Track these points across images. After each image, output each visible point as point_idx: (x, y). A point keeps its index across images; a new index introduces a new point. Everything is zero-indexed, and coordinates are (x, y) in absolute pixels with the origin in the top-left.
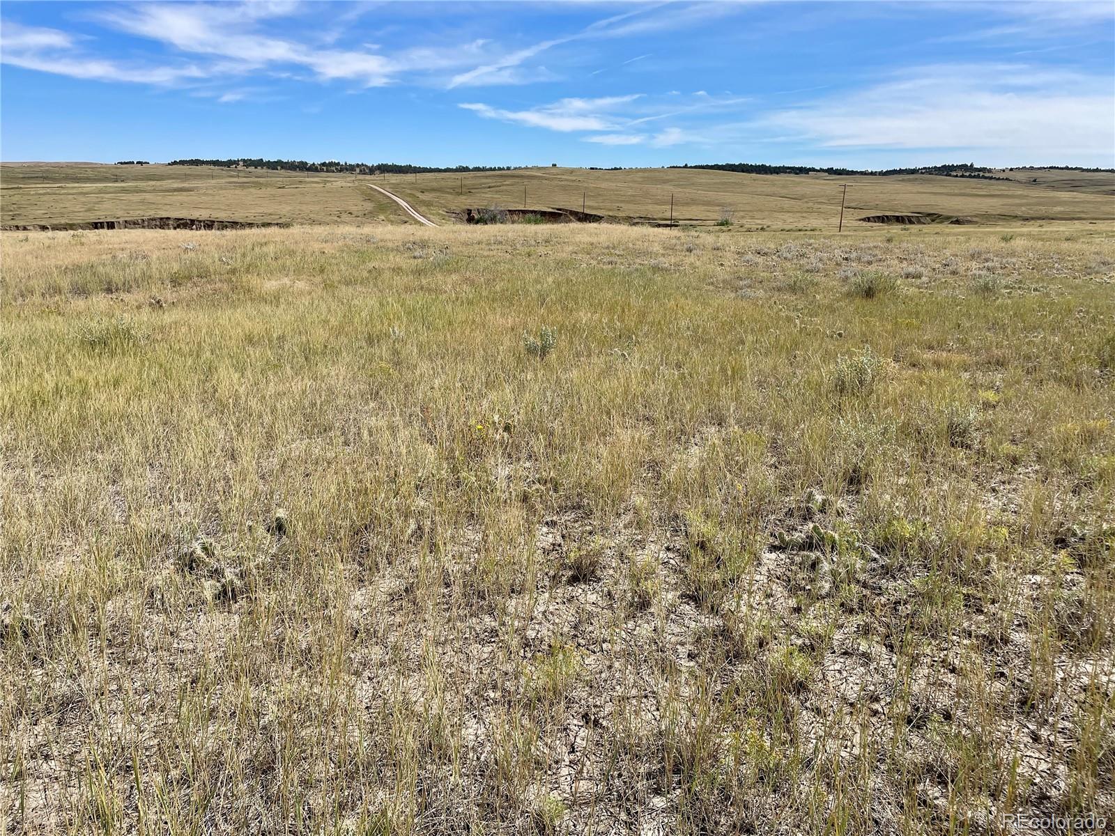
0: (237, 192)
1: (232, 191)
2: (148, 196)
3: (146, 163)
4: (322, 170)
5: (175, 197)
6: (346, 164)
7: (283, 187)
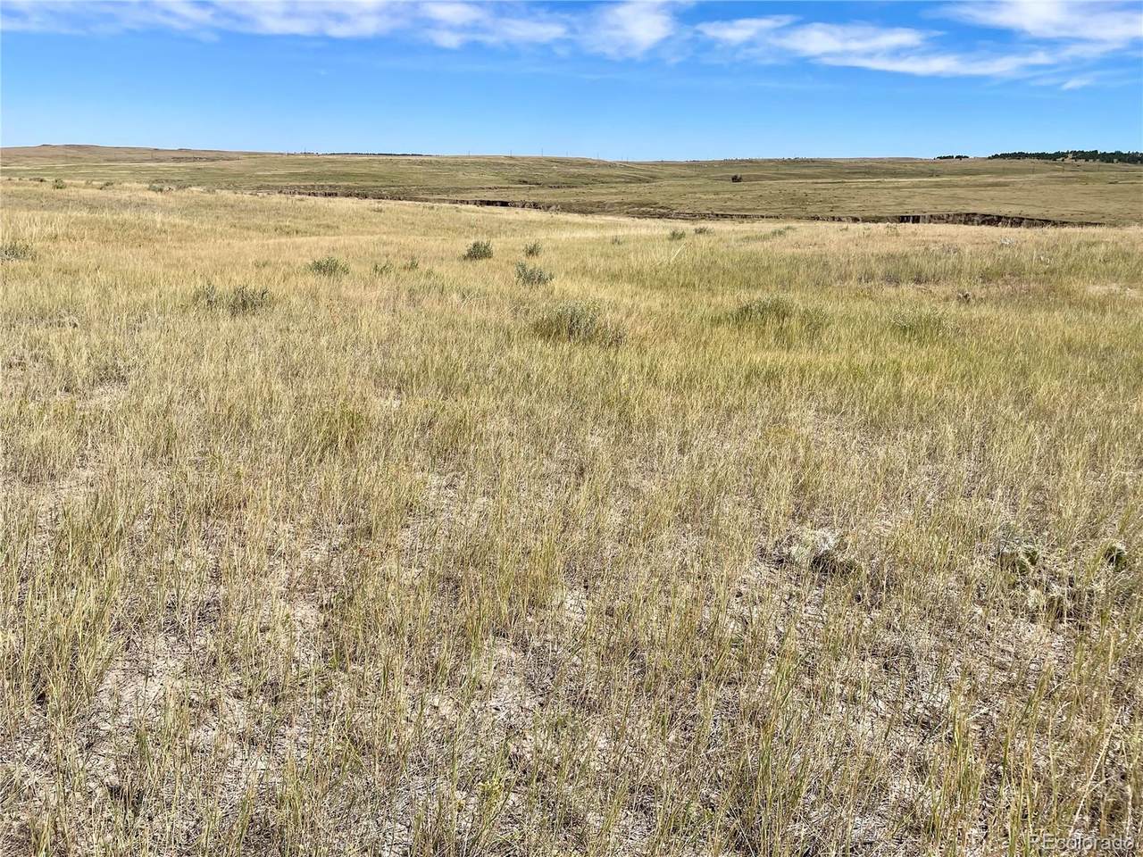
0: (1057, 187)
1: (1052, 187)
2: (959, 191)
3: (965, 157)
5: (987, 192)
7: (1116, 183)
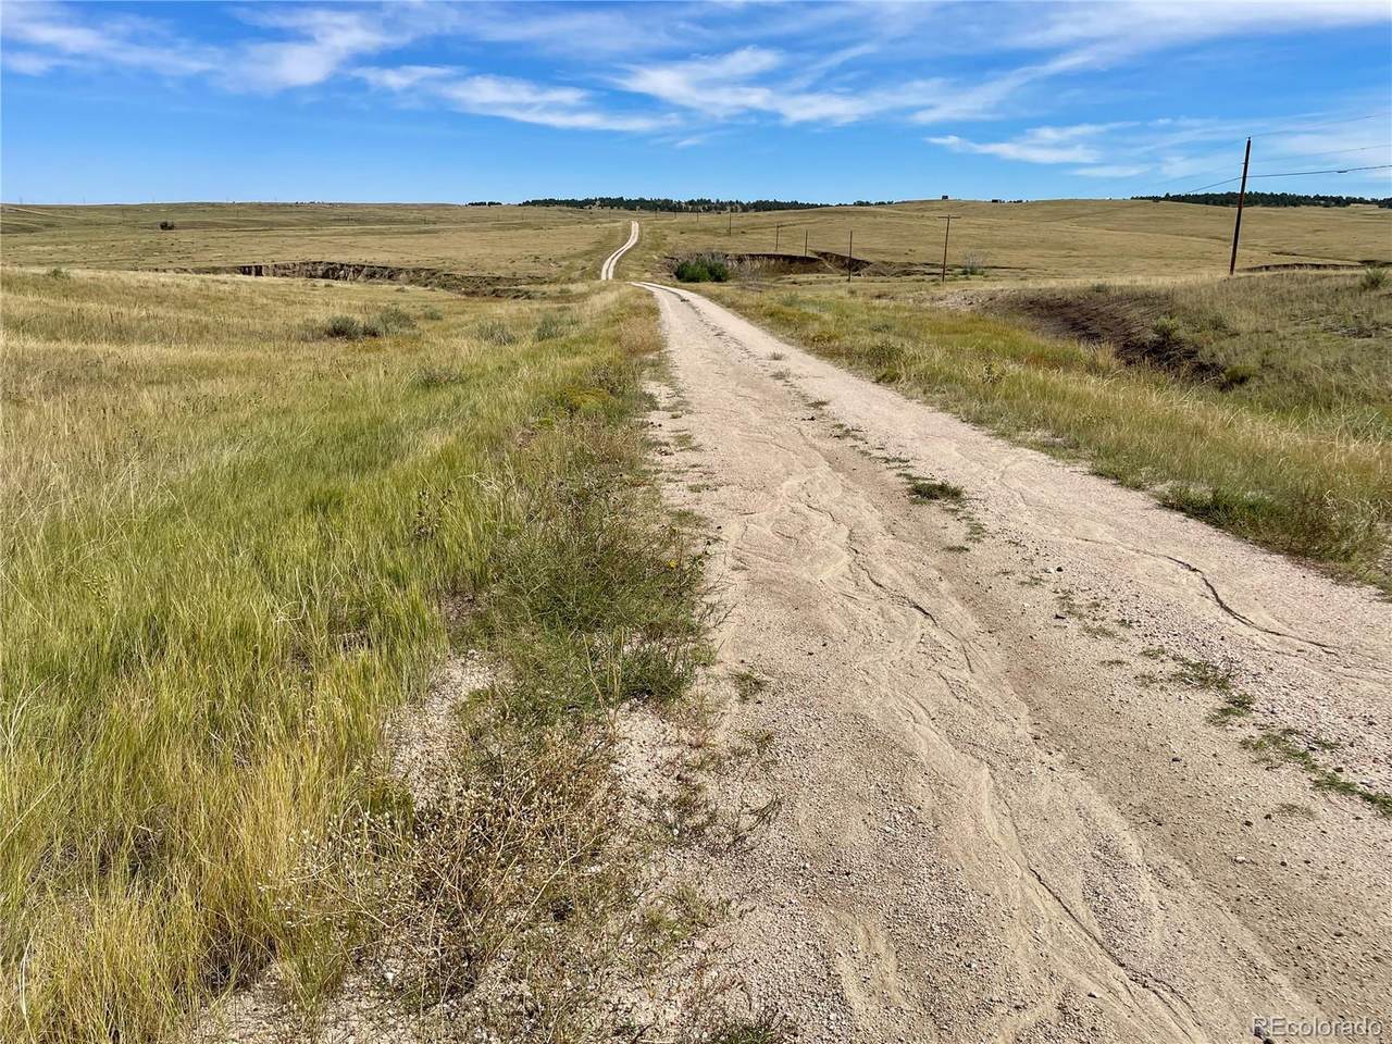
4: (687, 210)
6: (718, 201)
